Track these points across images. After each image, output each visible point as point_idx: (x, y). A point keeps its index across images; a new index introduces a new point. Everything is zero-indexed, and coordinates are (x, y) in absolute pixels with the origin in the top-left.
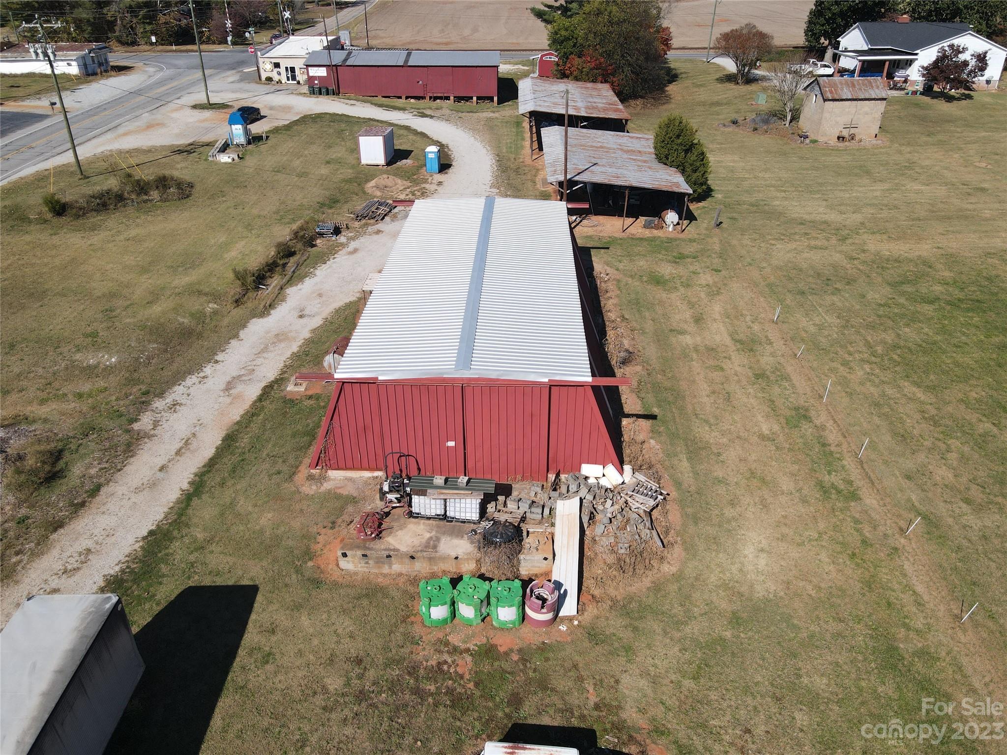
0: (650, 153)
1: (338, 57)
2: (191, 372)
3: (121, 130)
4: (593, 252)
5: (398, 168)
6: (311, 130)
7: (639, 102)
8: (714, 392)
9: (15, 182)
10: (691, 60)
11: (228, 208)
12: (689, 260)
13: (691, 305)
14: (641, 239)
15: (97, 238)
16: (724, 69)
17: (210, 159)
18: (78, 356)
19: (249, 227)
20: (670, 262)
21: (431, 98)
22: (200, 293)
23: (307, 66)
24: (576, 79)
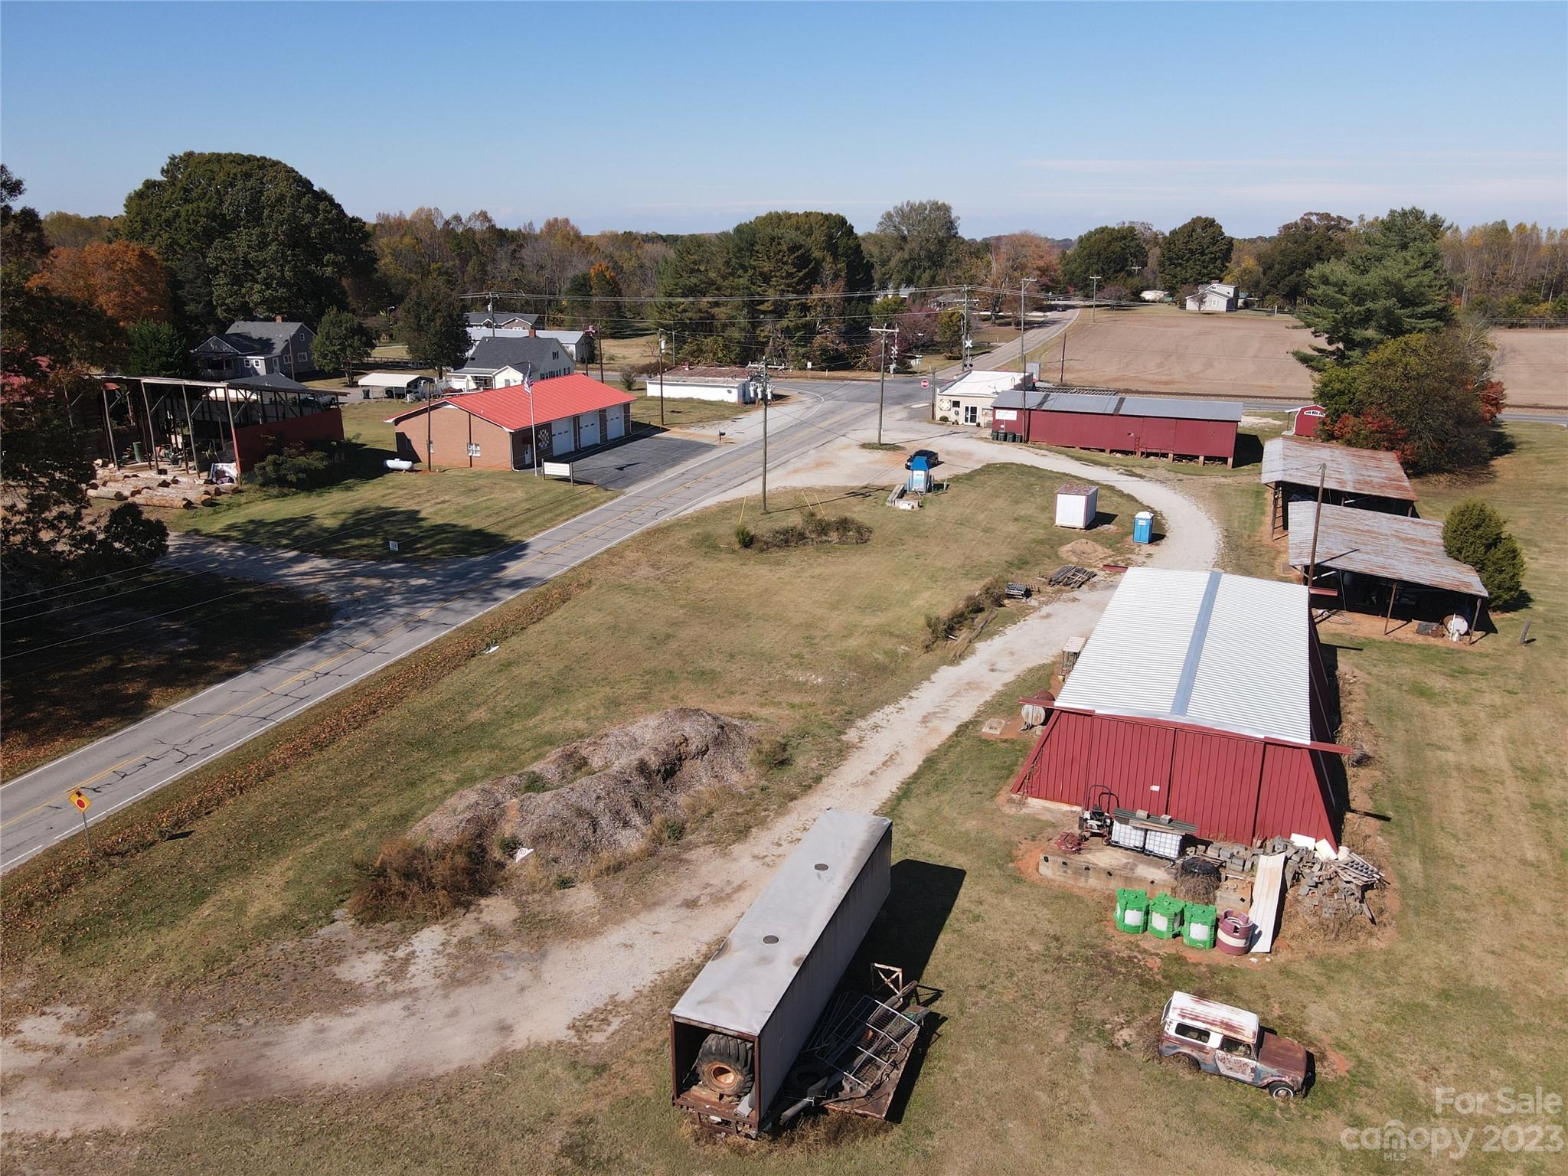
0: (1438, 544)
1: (1033, 399)
4: (1339, 652)
5: (1099, 534)
6: (995, 480)
7: (1444, 478)
12: (1474, 676)
13: (1463, 723)
14: (1410, 645)
20: (1444, 674)
21: (1143, 453)
23: (995, 408)
24: (1349, 443)
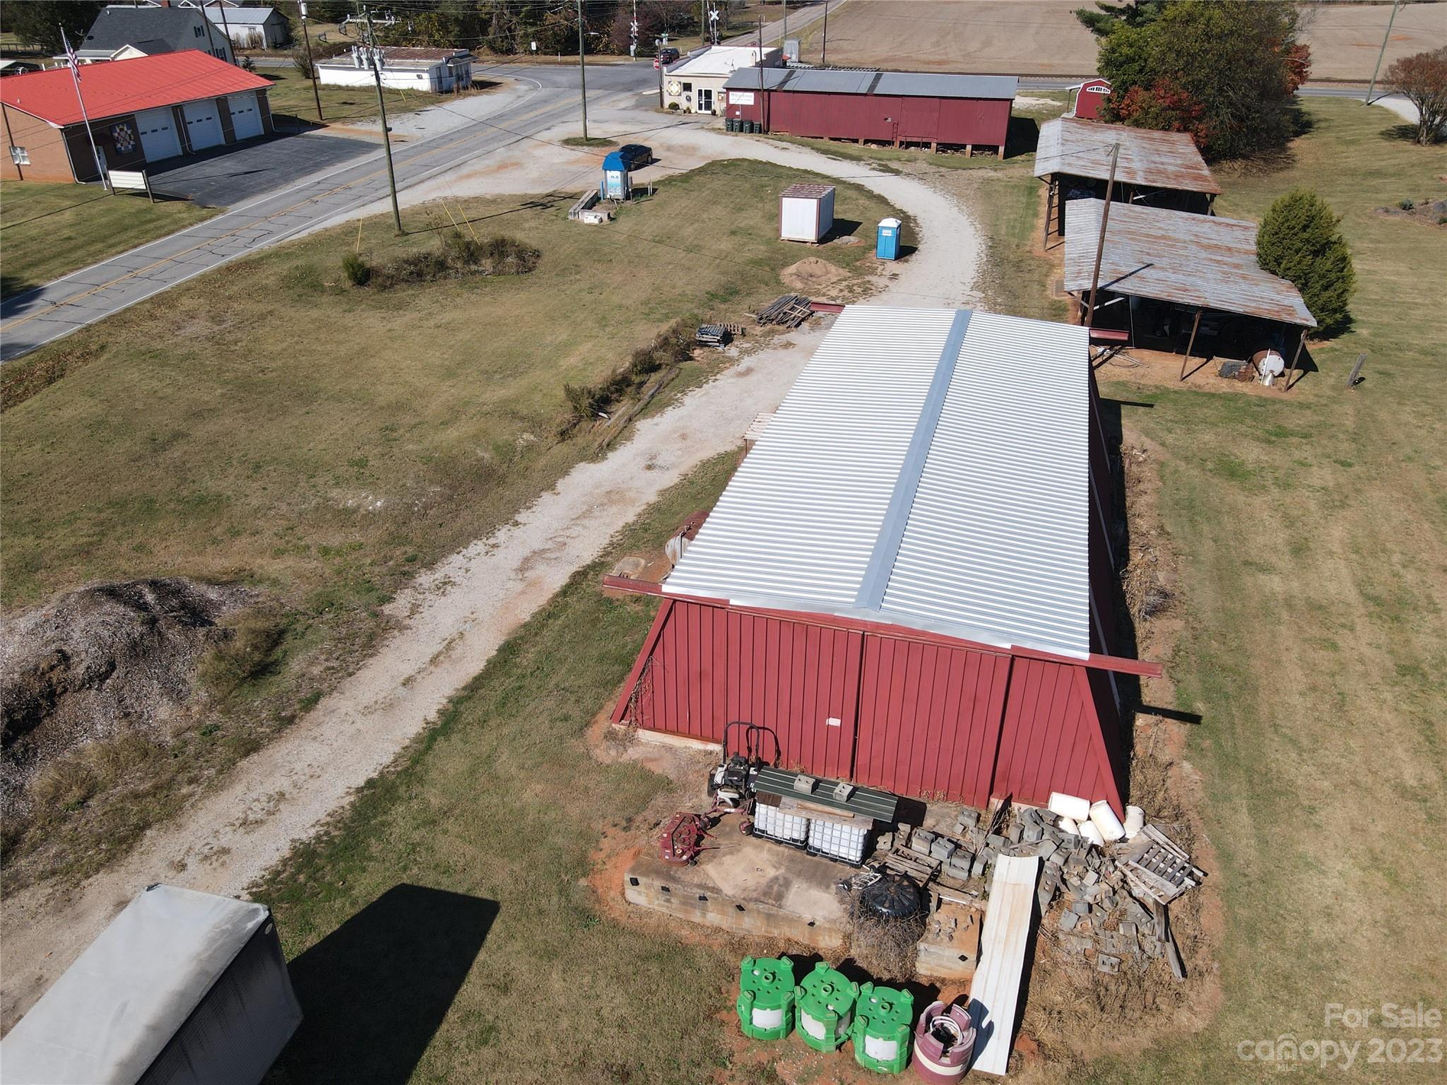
0: (1247, 252)
1: (774, 77)
2: (477, 536)
3: (465, 170)
4: (1125, 410)
5: (834, 249)
6: (718, 183)
7: (1238, 164)
8: (1313, 688)
9: (318, 235)
10: (1338, 100)
11: (580, 291)
12: (1295, 440)
13: (1289, 521)
14: (1213, 395)
15: (400, 321)
16: (1396, 116)
17: (571, 217)
18: (334, 493)
19: (603, 322)
20: (1258, 439)
21: (902, 143)
22: (515, 415)
23: (729, 89)
24: (1137, 124)
